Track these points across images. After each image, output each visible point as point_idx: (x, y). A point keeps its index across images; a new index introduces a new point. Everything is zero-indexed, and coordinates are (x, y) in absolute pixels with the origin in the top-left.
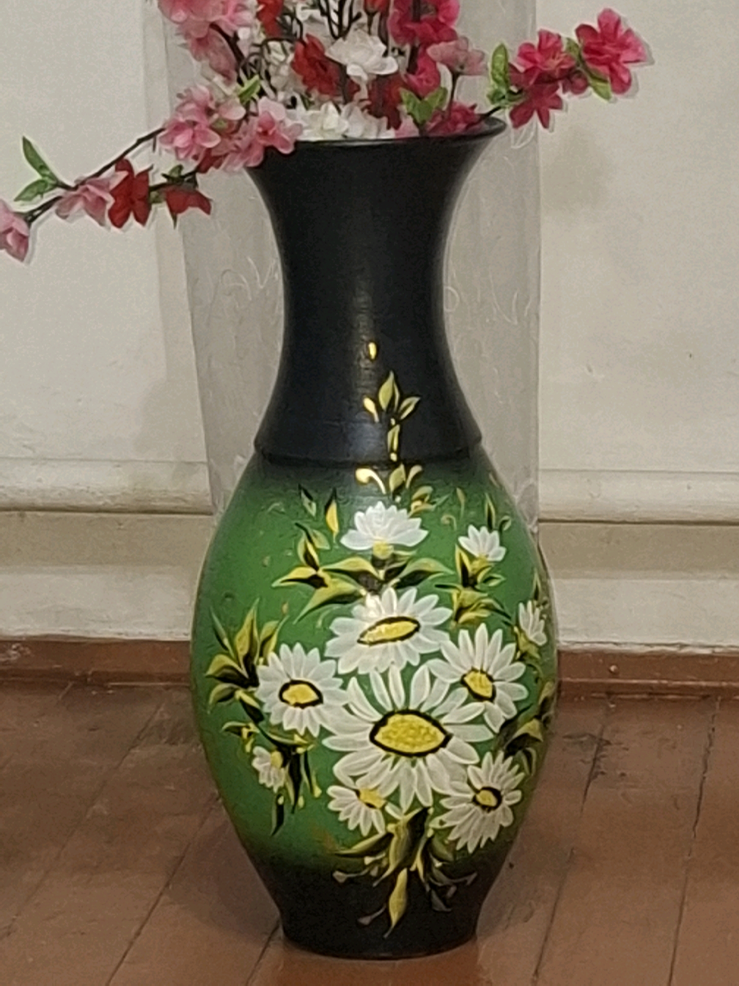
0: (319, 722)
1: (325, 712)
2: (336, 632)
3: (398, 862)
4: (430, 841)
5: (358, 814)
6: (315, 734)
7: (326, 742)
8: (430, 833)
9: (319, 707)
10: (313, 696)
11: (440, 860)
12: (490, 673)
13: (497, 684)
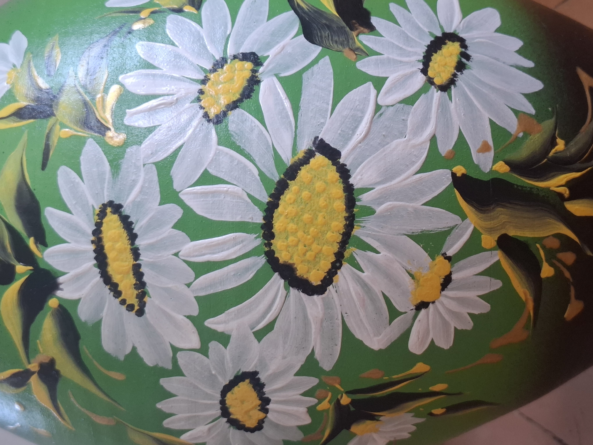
0: (290, 377)
1: (273, 367)
2: (128, 350)
3: (552, 221)
4: (515, 167)
5: (460, 300)
6: (312, 382)
7: (327, 365)
8: (502, 168)
9: (263, 377)
10: (245, 387)
11: (553, 143)
12: (209, 66)
13: (230, 52)
